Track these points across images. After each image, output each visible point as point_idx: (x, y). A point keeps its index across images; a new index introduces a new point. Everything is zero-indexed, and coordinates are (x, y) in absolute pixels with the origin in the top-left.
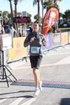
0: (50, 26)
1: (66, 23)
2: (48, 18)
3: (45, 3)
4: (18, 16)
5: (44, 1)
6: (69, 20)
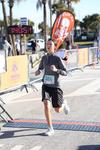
0: (61, 38)
1: (85, 34)
3: (55, 6)
4: (14, 24)
5: (52, 3)
6: (89, 30)
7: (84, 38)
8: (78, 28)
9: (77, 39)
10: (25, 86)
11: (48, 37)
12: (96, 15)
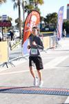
1: (47, 27)
2: (29, 22)
3: (26, 7)
5: (25, 5)
6: (50, 24)
7: (47, 29)
8: (43, 22)
9: (42, 30)
10: (6, 63)
11: (22, 29)
12: (55, 14)
